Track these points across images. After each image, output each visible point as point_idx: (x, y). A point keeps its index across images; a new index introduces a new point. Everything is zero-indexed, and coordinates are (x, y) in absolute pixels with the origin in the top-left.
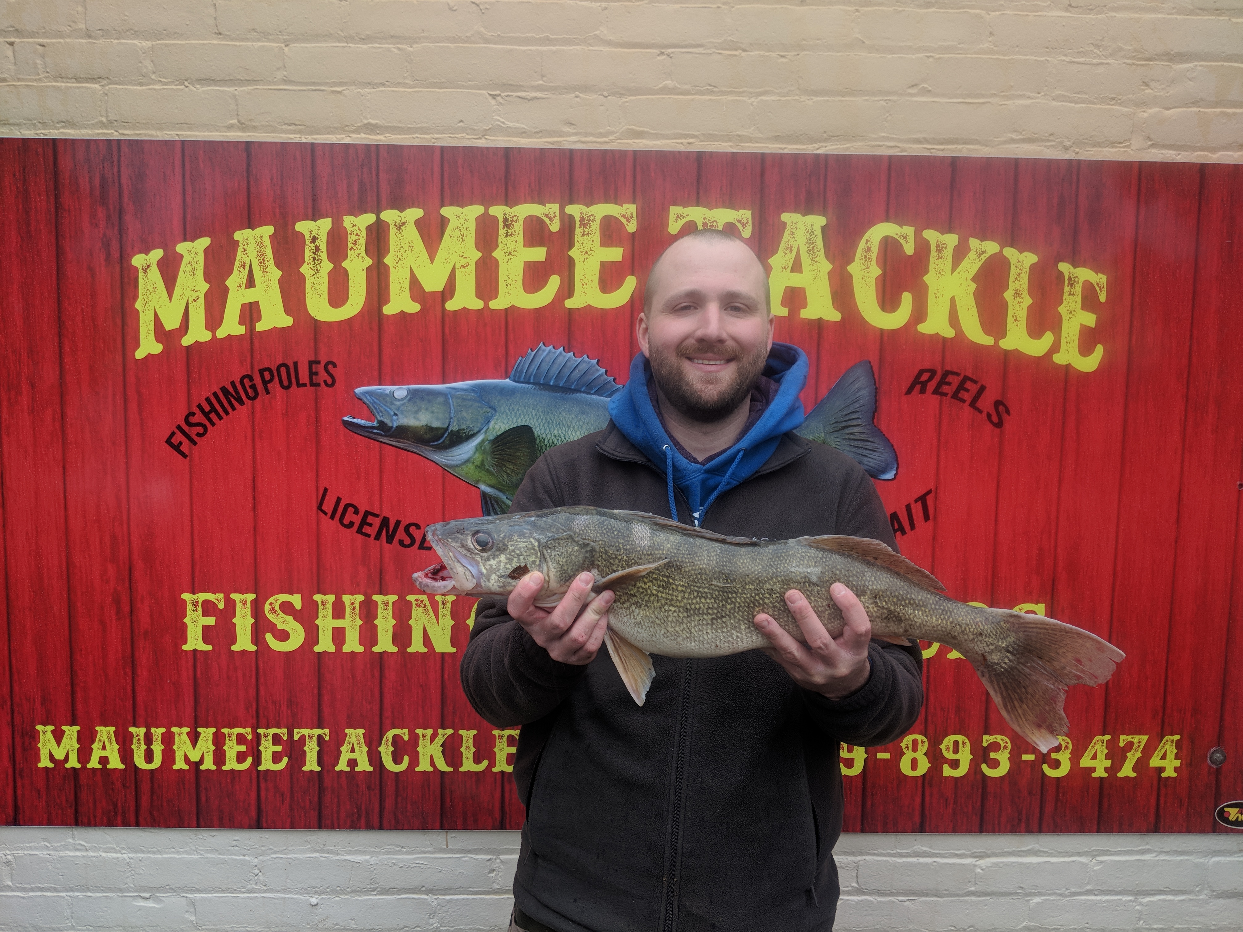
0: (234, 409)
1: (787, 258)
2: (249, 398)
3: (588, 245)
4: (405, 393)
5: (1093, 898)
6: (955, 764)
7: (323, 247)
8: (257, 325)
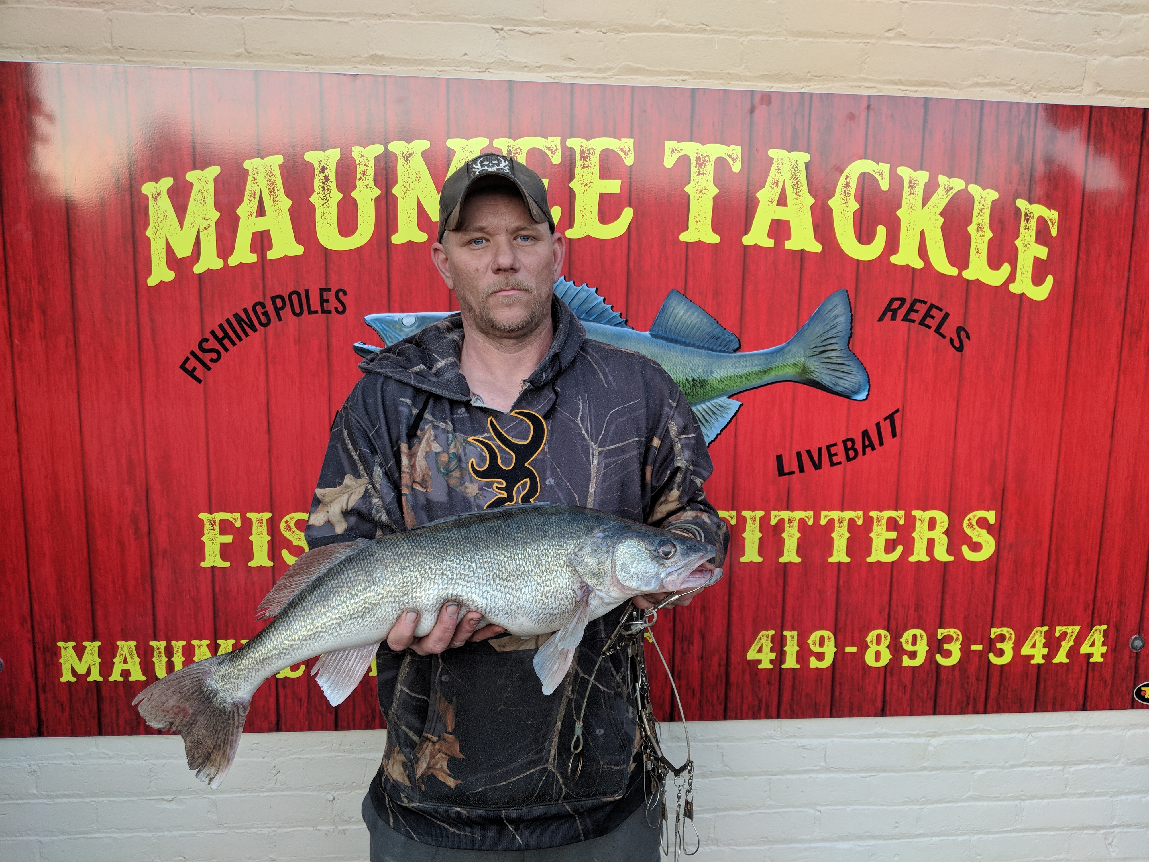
0: (247, 335)
1: (773, 191)
2: (261, 324)
3: (588, 178)
4: (413, 320)
5: (1028, 769)
6: (913, 655)
7: (333, 177)
8: (269, 253)
